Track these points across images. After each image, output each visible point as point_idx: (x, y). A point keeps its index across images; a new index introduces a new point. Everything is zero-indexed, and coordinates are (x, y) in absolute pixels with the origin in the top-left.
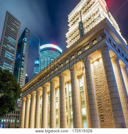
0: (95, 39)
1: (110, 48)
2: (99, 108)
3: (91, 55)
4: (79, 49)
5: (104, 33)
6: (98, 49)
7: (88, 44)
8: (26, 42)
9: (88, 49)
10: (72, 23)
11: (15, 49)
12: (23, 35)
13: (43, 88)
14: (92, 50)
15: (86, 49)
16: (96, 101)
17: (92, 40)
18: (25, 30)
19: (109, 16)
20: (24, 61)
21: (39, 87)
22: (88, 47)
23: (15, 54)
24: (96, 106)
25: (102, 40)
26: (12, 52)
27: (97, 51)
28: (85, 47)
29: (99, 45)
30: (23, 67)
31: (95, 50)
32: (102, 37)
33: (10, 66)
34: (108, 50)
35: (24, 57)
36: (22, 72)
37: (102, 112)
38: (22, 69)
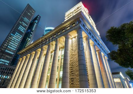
0: (74, 23)
1: (83, 30)
2: (72, 72)
3: (70, 33)
4: (63, 29)
5: (80, 20)
6: (75, 30)
7: (69, 26)
8: (36, 23)
9: (69, 29)
10: (67, 17)
11: (27, 26)
12: (36, 19)
13: (36, 52)
14: (71, 30)
15: (68, 29)
16: (69, 66)
17: (72, 23)
18: (38, 16)
19: (90, 18)
20: (32, 34)
21: (33, 51)
22: (69, 28)
23: (27, 29)
24: (69, 70)
25: (78, 24)
26: (25, 27)
27: (74, 31)
28: (67, 27)
29: (76, 27)
30: (30, 38)
31: (73, 30)
32: (79, 22)
33: (20, 36)
34: (81, 31)
35: (33, 32)
36: (29, 41)
37: (73, 76)
38: (29, 39)
